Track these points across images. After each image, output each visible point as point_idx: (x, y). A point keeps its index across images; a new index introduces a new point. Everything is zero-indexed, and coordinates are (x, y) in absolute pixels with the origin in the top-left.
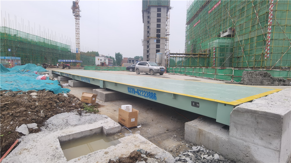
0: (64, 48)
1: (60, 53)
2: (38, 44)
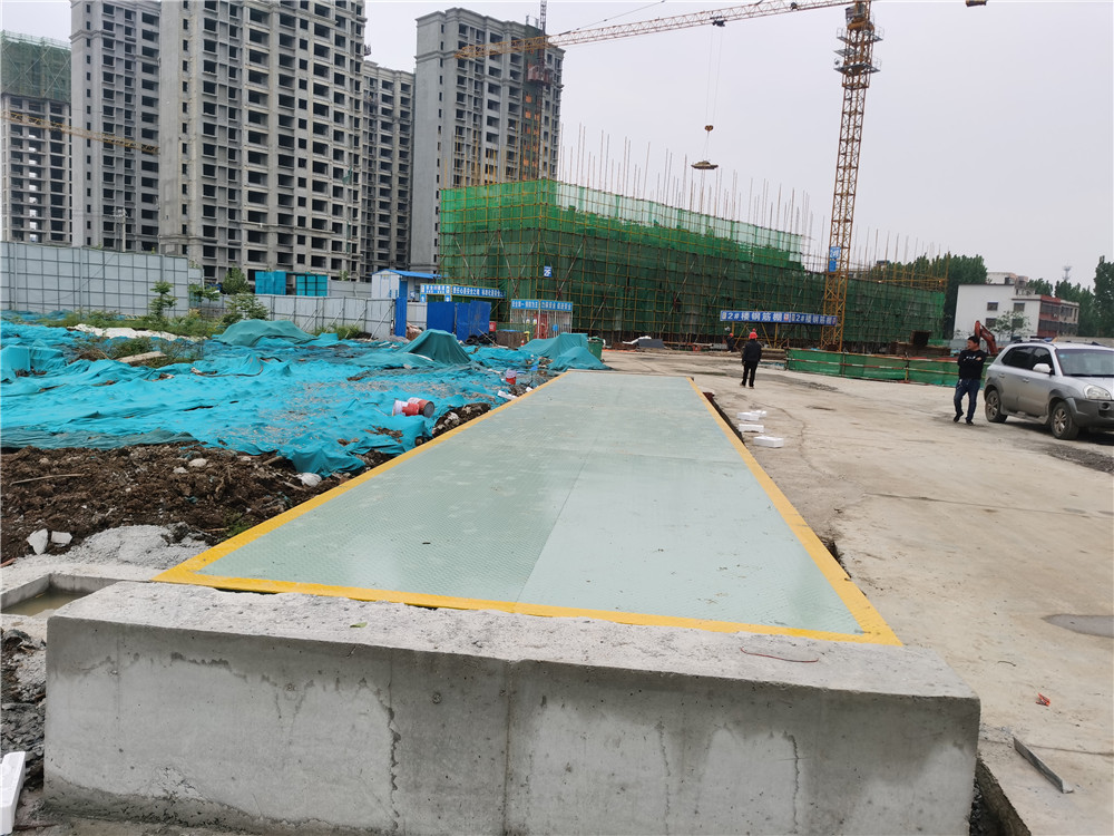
0: (768, 247)
1: (747, 277)
2: (654, 239)
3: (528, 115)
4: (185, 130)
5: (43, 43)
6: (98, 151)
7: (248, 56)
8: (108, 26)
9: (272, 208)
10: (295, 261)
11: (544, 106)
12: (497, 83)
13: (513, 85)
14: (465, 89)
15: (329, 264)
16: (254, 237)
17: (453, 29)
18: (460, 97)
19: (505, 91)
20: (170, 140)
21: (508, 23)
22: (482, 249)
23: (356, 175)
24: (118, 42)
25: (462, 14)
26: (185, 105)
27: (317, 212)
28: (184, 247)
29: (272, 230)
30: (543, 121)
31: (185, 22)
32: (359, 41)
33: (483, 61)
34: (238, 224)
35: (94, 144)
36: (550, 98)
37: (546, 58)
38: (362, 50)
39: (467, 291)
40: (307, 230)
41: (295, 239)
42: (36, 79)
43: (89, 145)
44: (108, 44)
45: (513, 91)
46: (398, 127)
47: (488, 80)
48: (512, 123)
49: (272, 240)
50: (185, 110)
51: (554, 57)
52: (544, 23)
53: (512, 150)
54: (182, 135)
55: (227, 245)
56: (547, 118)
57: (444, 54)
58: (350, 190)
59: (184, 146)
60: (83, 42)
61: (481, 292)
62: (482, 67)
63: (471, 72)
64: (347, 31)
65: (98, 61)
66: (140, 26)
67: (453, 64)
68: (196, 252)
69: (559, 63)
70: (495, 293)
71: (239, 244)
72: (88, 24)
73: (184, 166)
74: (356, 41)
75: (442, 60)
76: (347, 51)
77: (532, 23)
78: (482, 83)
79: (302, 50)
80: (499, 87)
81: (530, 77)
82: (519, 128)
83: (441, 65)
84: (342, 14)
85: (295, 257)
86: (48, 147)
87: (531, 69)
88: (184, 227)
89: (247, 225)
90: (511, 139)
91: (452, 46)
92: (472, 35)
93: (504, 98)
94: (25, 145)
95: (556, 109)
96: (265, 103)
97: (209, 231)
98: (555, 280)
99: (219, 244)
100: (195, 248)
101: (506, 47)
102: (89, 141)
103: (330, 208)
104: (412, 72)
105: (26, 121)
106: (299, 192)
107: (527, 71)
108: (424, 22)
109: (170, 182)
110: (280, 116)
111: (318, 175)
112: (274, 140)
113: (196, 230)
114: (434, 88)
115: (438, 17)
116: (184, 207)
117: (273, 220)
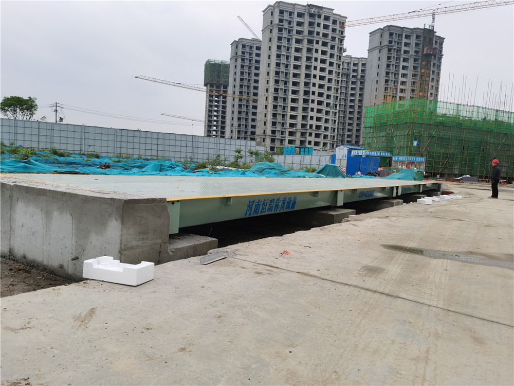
2: (480, 126)
3: (423, 71)
4: (267, 91)
5: (222, 62)
6: (237, 102)
7: (293, 59)
8: (243, 53)
9: (299, 121)
10: (307, 144)
11: (432, 66)
12: (408, 57)
13: (416, 57)
14: (391, 61)
15: (322, 145)
16: (291, 134)
17: (387, 35)
18: (388, 66)
19: (411, 61)
20: (262, 96)
21: (414, 29)
22: (383, 134)
23: (336, 105)
24: (247, 59)
25: (391, 28)
26: (268, 81)
27: (318, 122)
28: (264, 139)
29: (299, 130)
30: (431, 73)
31: (270, 47)
32: (341, 46)
33: (401, 48)
34: (285, 129)
35: (236, 99)
36: (436, 62)
37: (434, 42)
38: (342, 50)
39: (373, 153)
40: (313, 130)
41: (308, 134)
42: (219, 76)
43: (234, 100)
44: (243, 60)
45: (415, 60)
46: (359, 83)
47: (403, 56)
48: (415, 75)
49: (298, 135)
50: (267, 83)
51: (438, 41)
52: (433, 27)
53: (414, 88)
54: (266, 93)
55: (280, 138)
56: (433, 72)
57: (382, 47)
58: (333, 112)
59: (267, 97)
60: (234, 60)
61: (380, 154)
62: (400, 50)
63: (394, 53)
64: (336, 42)
65: (239, 67)
66: (255, 51)
67: (385, 51)
68: (268, 141)
69: (441, 44)
70: (388, 154)
71: (285, 137)
72: (236, 53)
73: (266, 106)
74: (340, 46)
75: (380, 50)
76: (335, 52)
77: (427, 27)
78: (400, 58)
79: (316, 53)
80: (409, 59)
81: (425, 52)
82: (418, 77)
83: (380, 52)
84: (334, 36)
85: (307, 142)
86: (221, 102)
87: (425, 49)
88: (264, 131)
89: (288, 129)
90: (413, 83)
91: (386, 43)
92: (396, 37)
93: (411, 64)
94: (214, 102)
95: (439, 66)
96: (299, 78)
97: (273, 132)
98: (419, 147)
99: (277, 137)
100: (267, 139)
101: (413, 40)
102: (234, 99)
103: (324, 120)
104: (367, 57)
105: (214, 93)
106: (311, 114)
107: (423, 50)
108: (372, 34)
109: (260, 113)
110: (305, 82)
111: (319, 106)
112: (302, 93)
113: (269, 132)
114: (376, 63)
115: (379, 30)
116: (265, 122)
117: (299, 126)
